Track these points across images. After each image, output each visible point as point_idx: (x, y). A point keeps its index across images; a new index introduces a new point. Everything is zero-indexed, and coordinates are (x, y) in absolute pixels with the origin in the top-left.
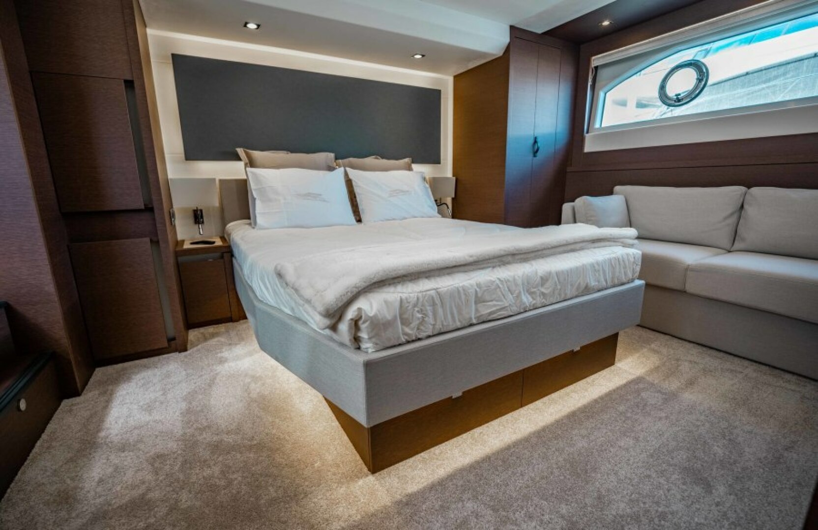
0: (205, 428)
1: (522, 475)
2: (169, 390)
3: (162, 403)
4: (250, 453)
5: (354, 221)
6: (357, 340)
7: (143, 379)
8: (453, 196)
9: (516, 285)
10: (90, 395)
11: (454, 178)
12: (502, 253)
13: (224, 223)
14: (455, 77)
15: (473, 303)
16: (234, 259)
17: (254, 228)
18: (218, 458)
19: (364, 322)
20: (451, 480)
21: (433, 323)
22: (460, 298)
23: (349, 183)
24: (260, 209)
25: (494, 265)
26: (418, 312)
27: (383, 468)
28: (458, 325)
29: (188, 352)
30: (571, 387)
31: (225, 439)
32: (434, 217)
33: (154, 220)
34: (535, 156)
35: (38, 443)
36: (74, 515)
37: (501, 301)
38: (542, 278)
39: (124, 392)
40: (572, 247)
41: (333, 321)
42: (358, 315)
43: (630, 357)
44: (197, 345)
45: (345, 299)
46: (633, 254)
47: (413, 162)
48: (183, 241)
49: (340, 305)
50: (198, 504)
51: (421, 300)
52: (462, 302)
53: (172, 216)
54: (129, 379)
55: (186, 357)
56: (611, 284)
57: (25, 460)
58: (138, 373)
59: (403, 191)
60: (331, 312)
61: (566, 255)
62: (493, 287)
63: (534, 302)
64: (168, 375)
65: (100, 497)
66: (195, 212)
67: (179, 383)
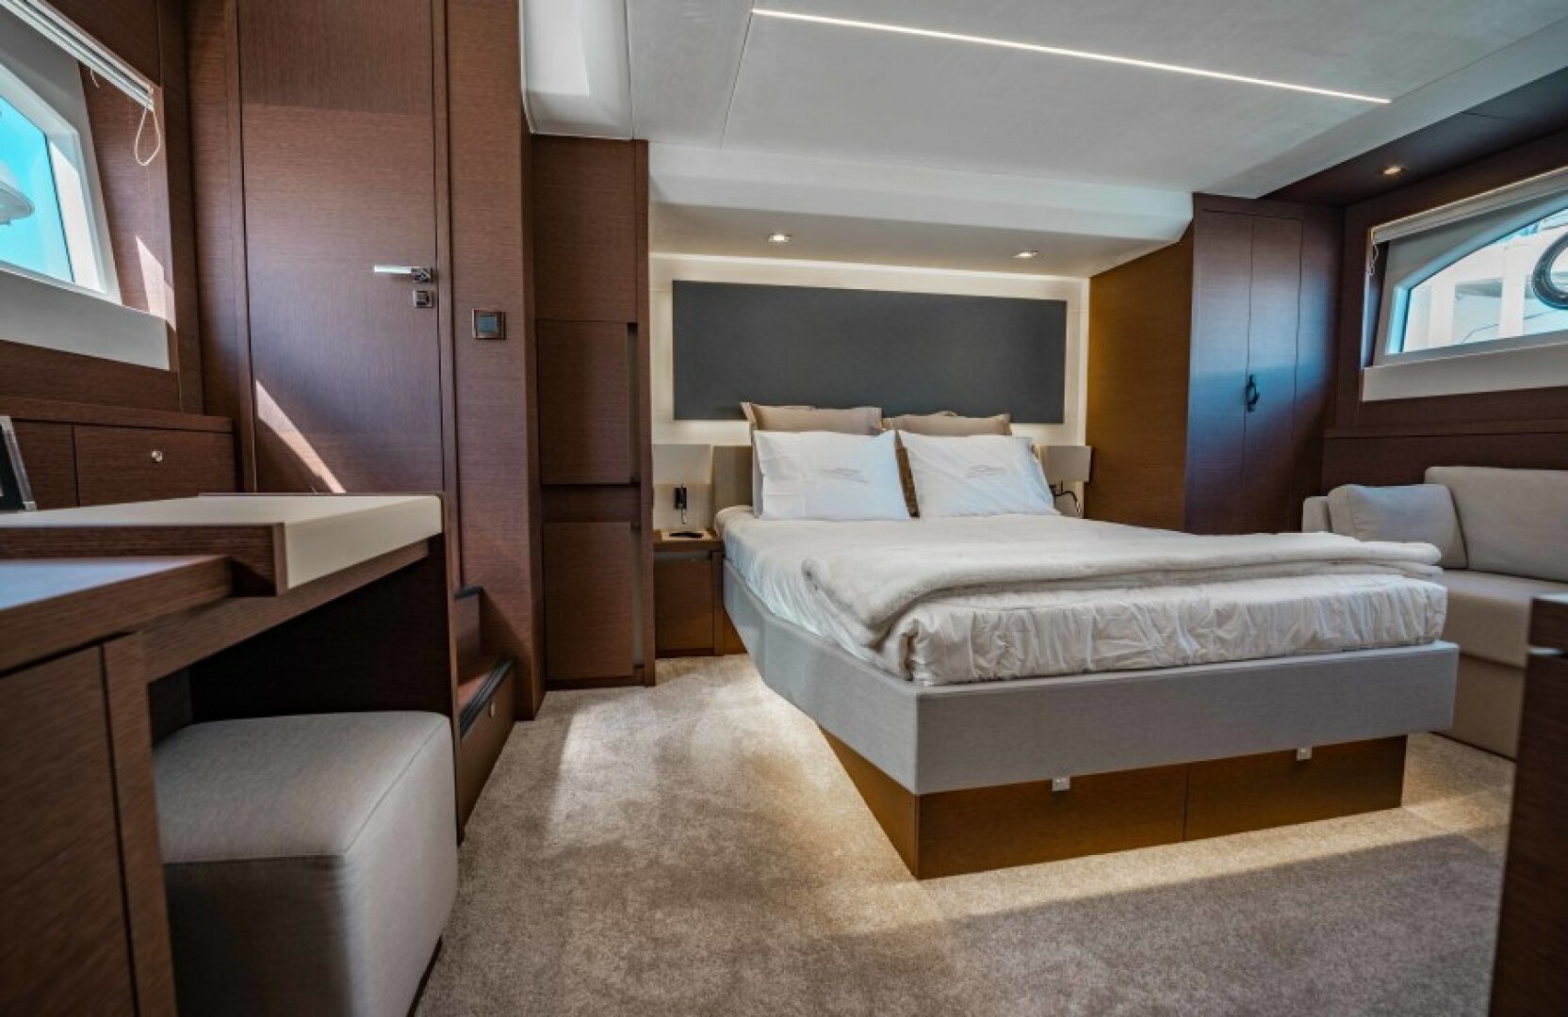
0: (686, 783)
1: (1167, 931)
2: (637, 730)
3: (629, 744)
4: (745, 822)
5: (907, 515)
6: (909, 667)
7: (604, 712)
8: (1087, 479)
9: (1169, 619)
10: (544, 721)
11: (1089, 448)
12: (1145, 566)
13: (714, 507)
14: (1093, 279)
15: (1089, 638)
17: (757, 517)
18: (704, 819)
19: (921, 640)
20: (1042, 913)
21: (1021, 657)
22: (1066, 624)
23: (902, 454)
24: (769, 491)
25: (1130, 584)
26: (1000, 637)
27: (934, 876)
28: (1064, 667)
29: (657, 688)
30: (1295, 828)
31: (713, 800)
32: (1048, 513)
33: (639, 498)
34: (1250, 410)
35: (497, 764)
36: (545, 844)
37: (1140, 641)
38: (1218, 613)
39: (584, 725)
40: (1289, 567)
41: (880, 635)
42: (913, 629)
43: (1444, 799)
44: (668, 681)
45: (897, 607)
46: (1426, 591)
47: (1013, 420)
48: (660, 531)
49: (890, 614)
50: (683, 864)
51: (1005, 620)
52: (1070, 632)
54: (587, 711)
55: (653, 693)
56: (1373, 640)
57: (487, 778)
58: (596, 704)
59: (989, 469)
60: (878, 621)
61: (1271, 580)
62: (1124, 617)
63: (1204, 651)
64: (633, 712)
65: (571, 832)
66: (677, 491)
67: (648, 724)
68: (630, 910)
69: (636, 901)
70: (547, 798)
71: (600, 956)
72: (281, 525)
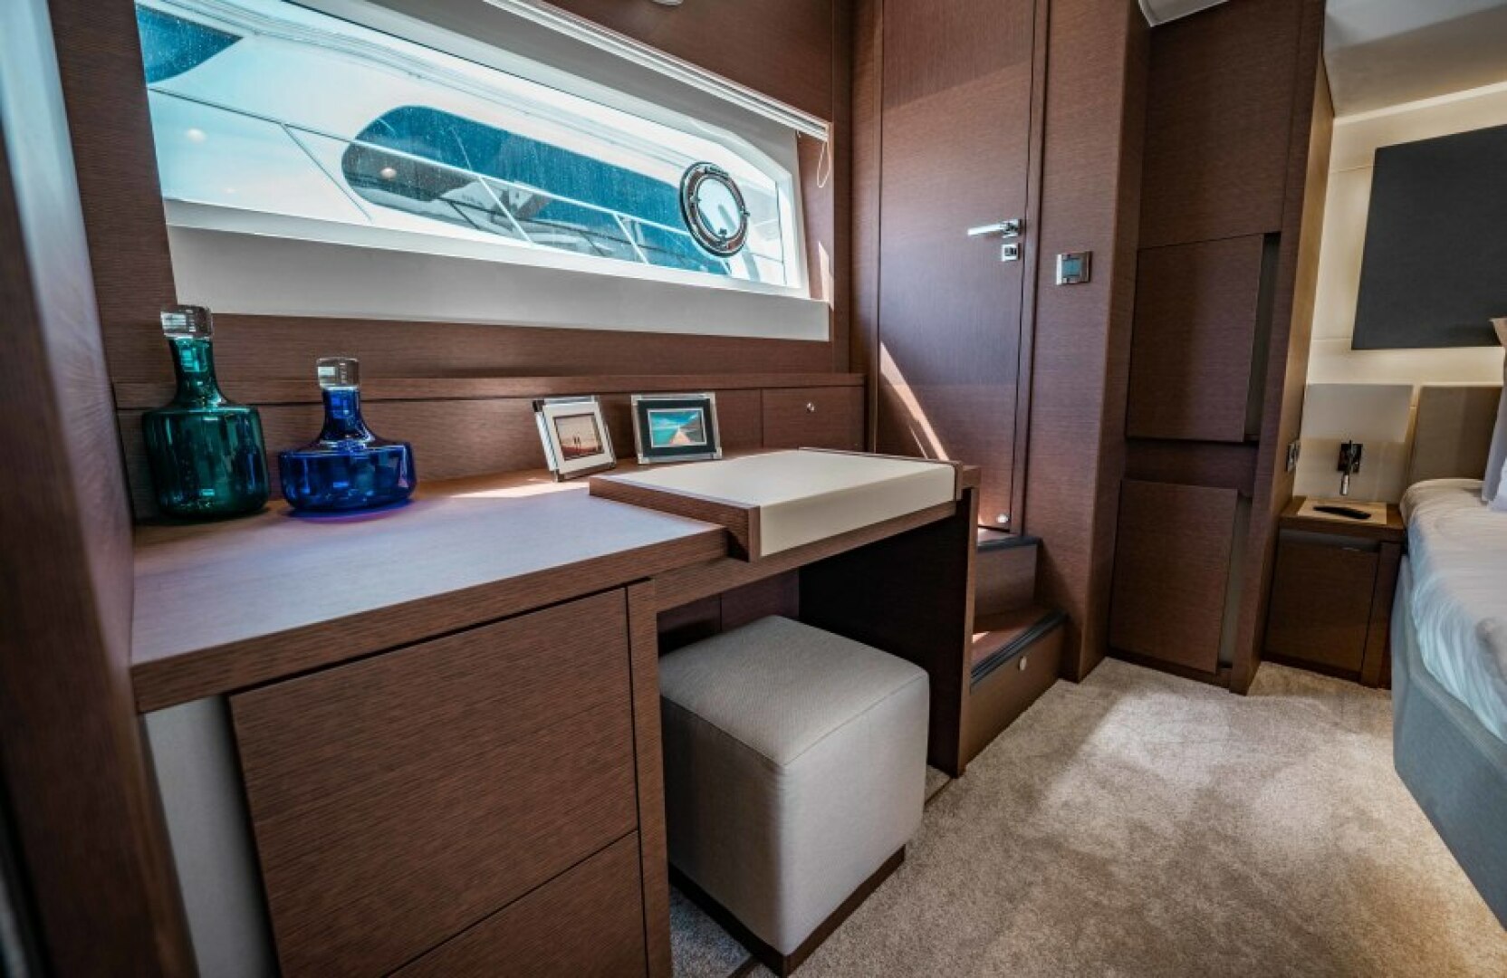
0: (1226, 838)
2: (1193, 742)
3: (1174, 756)
4: (1292, 937)
7: (1161, 703)
10: (1091, 688)
13: (1408, 476)
16: (1404, 559)
17: (1485, 503)
18: (1229, 898)
29: (1247, 699)
31: (1255, 881)
35: (1023, 715)
36: (1031, 820)
39: (1130, 710)
44: (1267, 695)
48: (1302, 499)
50: (1171, 936)
53: (1292, 453)
54: (1142, 695)
55: (1240, 704)
57: (1007, 726)
58: (1157, 690)
64: (1199, 719)
65: (1060, 822)
66: (1345, 447)
67: (1212, 740)
68: (1082, 945)
69: (1093, 940)
70: (1053, 774)
71: (1025, 970)
72: (757, 510)
